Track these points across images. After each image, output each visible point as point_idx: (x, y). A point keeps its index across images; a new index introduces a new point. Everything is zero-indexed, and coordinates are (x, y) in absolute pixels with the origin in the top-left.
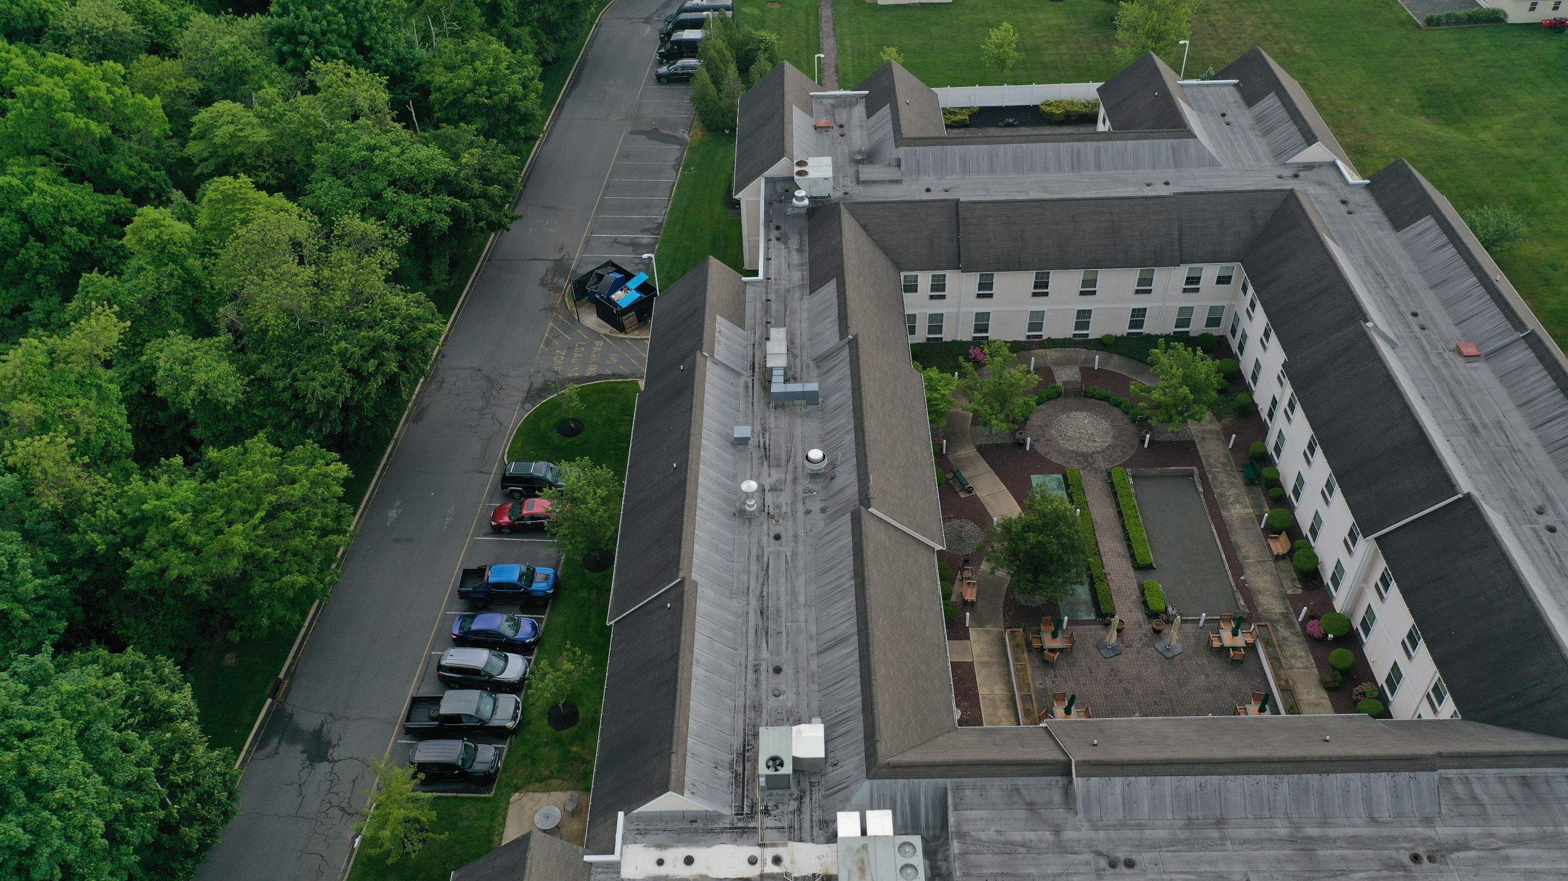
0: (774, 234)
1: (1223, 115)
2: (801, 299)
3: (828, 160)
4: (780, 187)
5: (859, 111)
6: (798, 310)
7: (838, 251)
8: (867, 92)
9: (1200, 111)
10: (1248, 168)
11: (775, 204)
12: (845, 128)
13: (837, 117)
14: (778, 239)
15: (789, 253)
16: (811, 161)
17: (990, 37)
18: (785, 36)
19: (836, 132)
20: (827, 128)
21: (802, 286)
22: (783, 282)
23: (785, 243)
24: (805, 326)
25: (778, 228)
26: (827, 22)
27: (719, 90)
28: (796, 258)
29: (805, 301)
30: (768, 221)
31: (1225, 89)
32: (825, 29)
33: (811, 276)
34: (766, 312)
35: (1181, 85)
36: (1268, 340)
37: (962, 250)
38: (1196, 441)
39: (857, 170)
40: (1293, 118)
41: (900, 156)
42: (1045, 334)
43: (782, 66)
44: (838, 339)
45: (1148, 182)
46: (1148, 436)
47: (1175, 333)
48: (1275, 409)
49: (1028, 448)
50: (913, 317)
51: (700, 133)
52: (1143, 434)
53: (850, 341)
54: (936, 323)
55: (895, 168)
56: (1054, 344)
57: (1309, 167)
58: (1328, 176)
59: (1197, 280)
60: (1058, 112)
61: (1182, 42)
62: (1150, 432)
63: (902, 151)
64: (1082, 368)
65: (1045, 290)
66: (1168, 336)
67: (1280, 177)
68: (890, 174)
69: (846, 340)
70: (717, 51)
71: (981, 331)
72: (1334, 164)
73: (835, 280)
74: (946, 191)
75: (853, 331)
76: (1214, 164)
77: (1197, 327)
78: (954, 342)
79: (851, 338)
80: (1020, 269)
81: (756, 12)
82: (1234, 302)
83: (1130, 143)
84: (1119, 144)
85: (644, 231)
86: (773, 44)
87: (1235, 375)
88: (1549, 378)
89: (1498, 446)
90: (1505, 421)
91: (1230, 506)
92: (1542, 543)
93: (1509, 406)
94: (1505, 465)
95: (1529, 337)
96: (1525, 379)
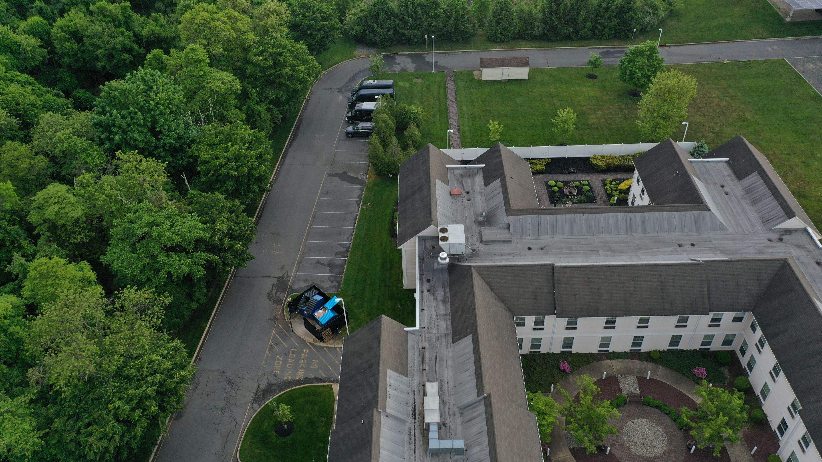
0: (426, 286)
1: (723, 186)
2: (447, 347)
3: (460, 228)
4: (429, 245)
5: (479, 179)
6: (445, 358)
7: (471, 309)
8: (484, 165)
9: (706, 182)
10: (747, 232)
11: (426, 260)
12: (470, 194)
13: (464, 185)
14: (429, 291)
15: (437, 303)
16: (451, 228)
17: (558, 116)
18: (425, 103)
19: (464, 197)
20: (458, 195)
21: (447, 335)
22: (433, 331)
23: (434, 294)
24: (450, 373)
25: (428, 281)
26: (451, 93)
27: (386, 151)
28: (442, 309)
29: (450, 349)
30: (421, 274)
31: (720, 165)
32: (450, 98)
33: (453, 326)
34: (422, 359)
35: (691, 162)
36: (777, 376)
37: (556, 302)
38: (727, 447)
39: (481, 231)
40: (773, 194)
41: (509, 222)
42: (611, 349)
43: (428, 148)
44: (476, 394)
45: (680, 243)
46: (694, 447)
47: (700, 349)
48: (785, 430)
49: (607, 453)
50: (521, 340)
51: (373, 177)
52: (689, 442)
53: (485, 398)
54: (536, 343)
55: (507, 231)
56: (617, 356)
57: (789, 232)
58: (803, 239)
59: (719, 320)
60: (602, 165)
61: (684, 123)
62: (694, 442)
63: (511, 219)
64: (638, 378)
65: (613, 325)
66: (695, 351)
67: (770, 240)
68: (503, 235)
69: (482, 397)
70: (384, 122)
71: (567, 347)
72: (805, 230)
73: (471, 335)
74: (542, 249)
75: (487, 389)
76: (722, 228)
77: (716, 346)
78: (548, 354)
79: (485, 395)
80: (597, 316)
81: (408, 85)
82: (743, 332)
83: (665, 214)
84: (658, 214)
85: (337, 254)
86: (419, 114)
87: (749, 391)
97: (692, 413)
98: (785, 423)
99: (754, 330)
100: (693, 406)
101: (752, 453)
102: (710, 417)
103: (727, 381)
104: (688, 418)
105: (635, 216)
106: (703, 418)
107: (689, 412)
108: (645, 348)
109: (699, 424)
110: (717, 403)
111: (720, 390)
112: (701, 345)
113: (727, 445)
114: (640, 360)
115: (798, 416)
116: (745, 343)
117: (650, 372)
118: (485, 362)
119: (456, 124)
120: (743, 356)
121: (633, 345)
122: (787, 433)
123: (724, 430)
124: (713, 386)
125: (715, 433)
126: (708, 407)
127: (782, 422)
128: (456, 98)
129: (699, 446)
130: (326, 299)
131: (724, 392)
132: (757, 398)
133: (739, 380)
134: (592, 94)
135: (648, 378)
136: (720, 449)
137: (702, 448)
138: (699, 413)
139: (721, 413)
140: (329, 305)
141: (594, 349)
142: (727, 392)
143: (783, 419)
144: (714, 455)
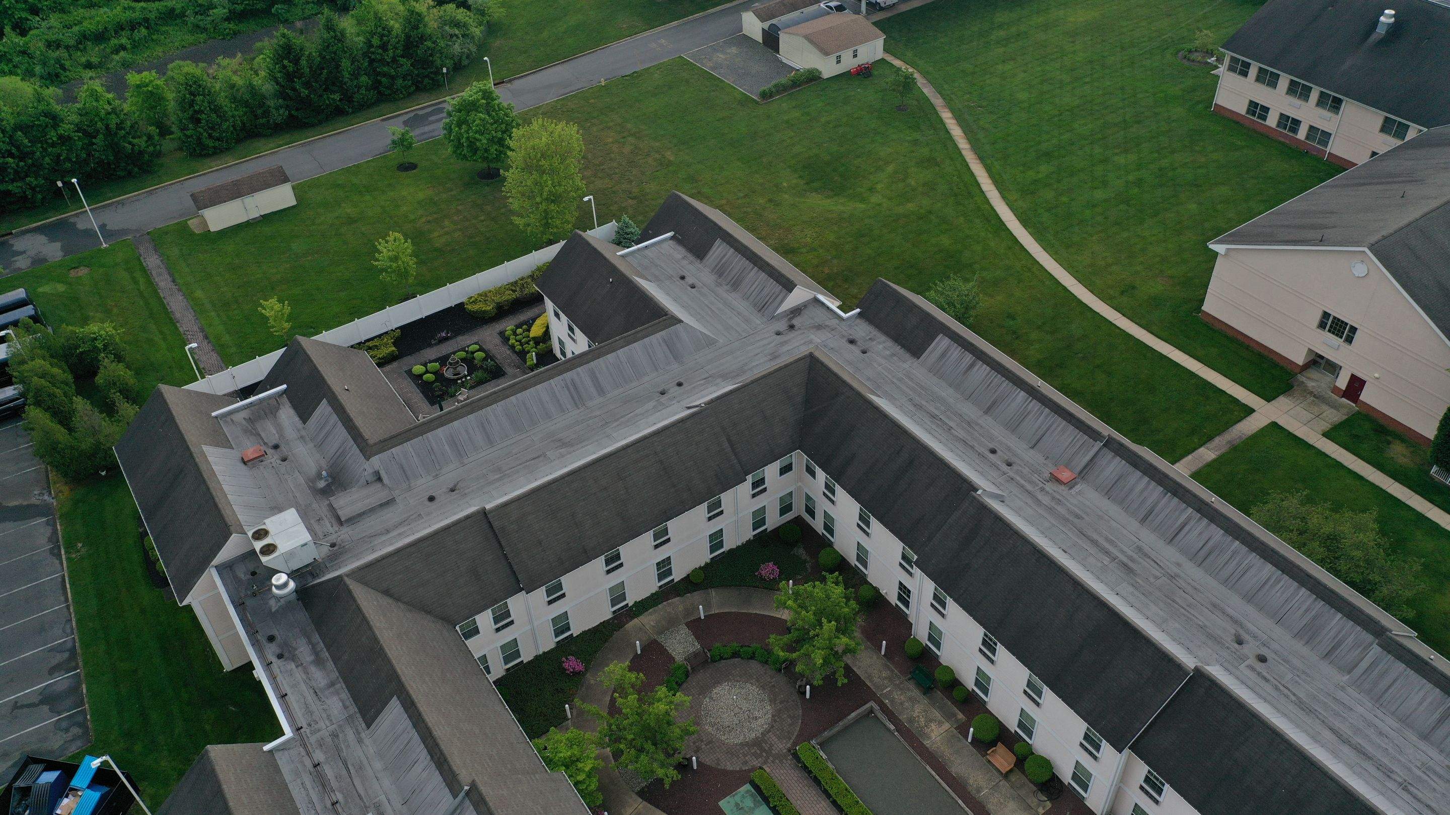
0: (271, 651)
1: (683, 278)
2: (360, 741)
3: (291, 515)
4: (242, 573)
5: (287, 415)
6: (365, 762)
7: (376, 652)
8: (285, 386)
9: (656, 279)
10: (744, 335)
11: (249, 602)
12: (283, 448)
13: (263, 435)
14: (280, 656)
15: (306, 673)
16: (271, 524)
18: (115, 310)
19: (273, 458)
20: (260, 458)
21: (350, 719)
22: (322, 725)
23: (293, 658)
24: (386, 783)
25: (271, 639)
26: (160, 274)
27: (71, 430)
28: (320, 678)
29: (367, 741)
30: (252, 633)
31: (665, 245)
32: (162, 284)
33: (356, 698)
34: (324, 786)
35: (623, 256)
36: (868, 526)
37: (515, 567)
38: (849, 662)
39: (331, 506)
40: (755, 264)
41: (377, 468)
42: (630, 601)
43: (160, 394)
44: (449, 796)
45: (660, 389)
46: (808, 687)
47: (755, 536)
48: (909, 597)
49: (695, 767)
50: (484, 659)
51: (65, 489)
52: (799, 683)
53: (468, 794)
54: (511, 651)
55: (379, 485)
56: (643, 606)
57: (796, 311)
58: (819, 315)
59: (762, 481)
60: (488, 308)
61: (586, 199)
62: (805, 679)
63: (376, 462)
64: (687, 624)
65: (619, 562)
66: (749, 542)
67: (778, 334)
68: (376, 495)
69: (462, 794)
70: (43, 376)
71: (563, 632)
72: (816, 300)
73: (395, 698)
74: (452, 490)
75: (465, 776)
76: (711, 342)
77: (773, 521)
78: (537, 658)
79: (466, 788)
80: (589, 560)
81: (61, 288)
82: (800, 484)
83: (620, 352)
84: (610, 357)
85: (52, 671)
86: (111, 336)
87: (841, 565)
88: (1153, 484)
89: (1157, 578)
90: (1144, 545)
91: (927, 730)
92: (1267, 680)
93: (1134, 524)
94: (1178, 600)
95: (1110, 444)
96: (1131, 490)
97: (786, 638)
98: (905, 587)
99: (813, 474)
100: (783, 627)
101: (883, 653)
102: (812, 633)
103: (808, 566)
104: (783, 650)
105: (578, 374)
106: (802, 639)
107: (781, 639)
108: (677, 575)
109: (802, 651)
110: (813, 608)
111: (808, 586)
112: (754, 530)
113: (848, 659)
114: (679, 595)
115: (916, 571)
116: (808, 498)
117: (701, 607)
118: (440, 732)
119: (196, 328)
120: (814, 518)
121: (661, 577)
122: (913, 600)
123: (837, 641)
124: (794, 584)
125: (828, 651)
126: (803, 620)
127: (900, 589)
128: (174, 281)
129: (815, 683)
130: (69, 770)
131: (814, 587)
132: (856, 570)
133: (824, 557)
134: (421, 196)
135: (703, 617)
136: (842, 671)
137: (821, 682)
138: (794, 635)
139: (824, 620)
140: (81, 780)
141: (606, 613)
142: (817, 583)
143: (901, 583)
144: (839, 684)
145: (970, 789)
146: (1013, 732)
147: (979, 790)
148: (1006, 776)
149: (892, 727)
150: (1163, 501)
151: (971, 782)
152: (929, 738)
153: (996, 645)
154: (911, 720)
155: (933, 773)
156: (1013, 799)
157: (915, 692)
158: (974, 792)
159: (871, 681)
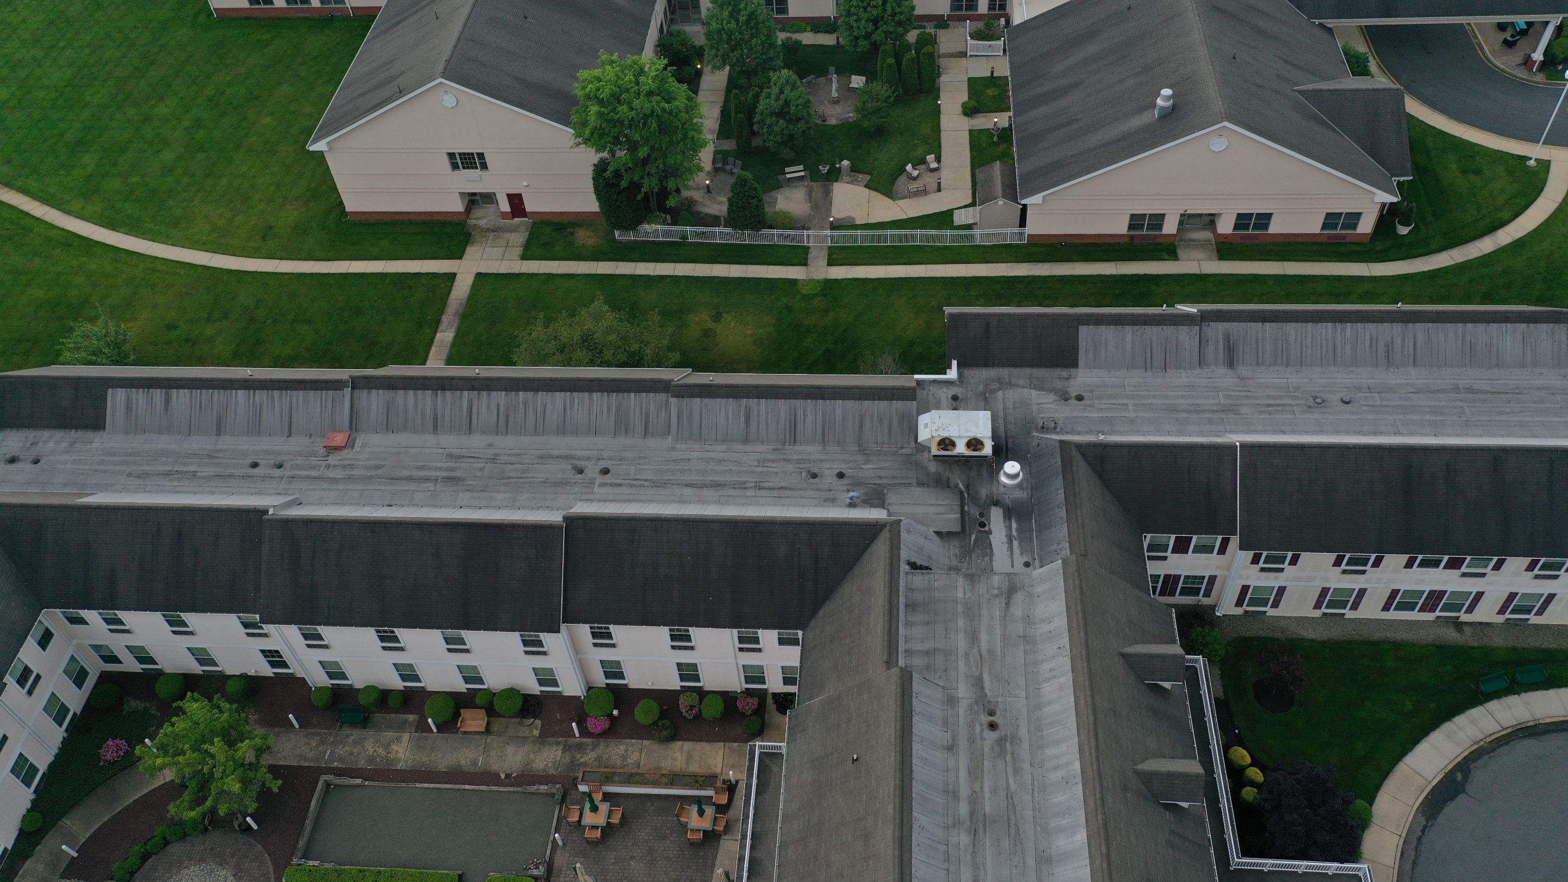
36: (186, 625)
38: (270, 762)
46: (248, 819)
47: (67, 730)
48: (281, 657)
52: (236, 824)
59: (27, 671)
62: (239, 815)
66: (65, 742)
77: (75, 700)
82: (74, 642)
87: (189, 683)
88: (419, 392)
89: (482, 469)
90: (451, 450)
91: (392, 756)
92: (620, 485)
93: (430, 439)
94: (511, 475)
95: (356, 384)
96: (406, 411)
97: (187, 796)
98: (270, 651)
99: (82, 621)
100: (173, 790)
101: (297, 726)
102: (206, 769)
103: (153, 711)
104: (192, 809)
106: (205, 782)
107: (182, 802)
109: (213, 793)
110: (187, 746)
111: (167, 729)
112: (60, 725)
113: (267, 760)
114: (27, 857)
115: (268, 628)
116: (97, 648)
117: (64, 847)
120: (120, 662)
122: (287, 656)
123: (240, 753)
124: (152, 740)
125: (239, 772)
126: (188, 765)
127: (266, 656)
129: (249, 811)
131: (173, 725)
132: (208, 676)
133: (162, 689)
135: (75, 855)
136: (269, 776)
137: (255, 805)
138: (193, 785)
139: (207, 747)
142: (174, 719)
143: (263, 651)
144: (276, 790)
145: (466, 769)
146: (466, 691)
147: (475, 763)
148: (488, 731)
149: (359, 781)
150: (439, 402)
151: (463, 762)
152: (399, 760)
153: (393, 632)
154: (371, 760)
155: (426, 785)
156: (508, 743)
157: (355, 734)
158: (472, 769)
159: (306, 760)
